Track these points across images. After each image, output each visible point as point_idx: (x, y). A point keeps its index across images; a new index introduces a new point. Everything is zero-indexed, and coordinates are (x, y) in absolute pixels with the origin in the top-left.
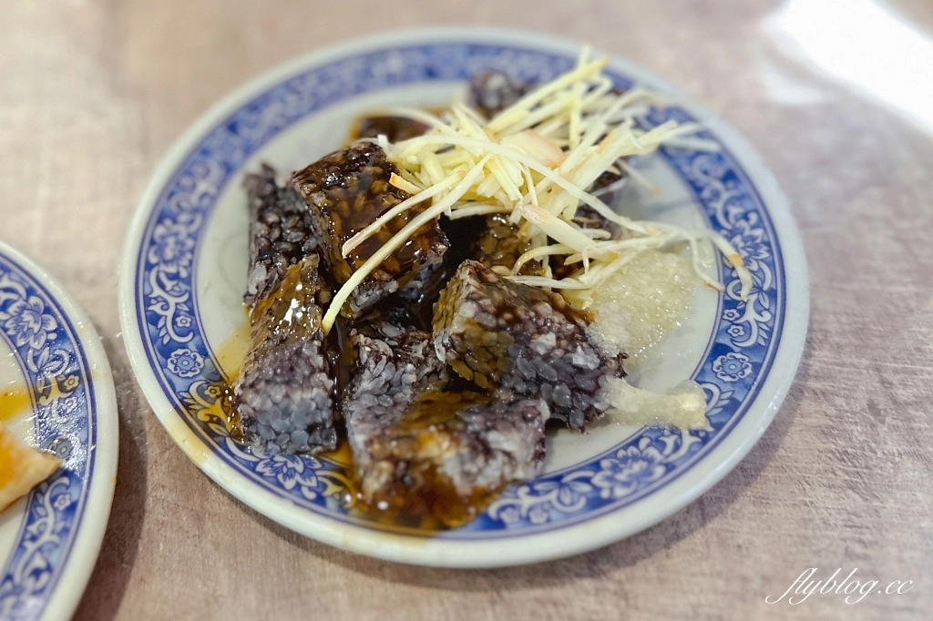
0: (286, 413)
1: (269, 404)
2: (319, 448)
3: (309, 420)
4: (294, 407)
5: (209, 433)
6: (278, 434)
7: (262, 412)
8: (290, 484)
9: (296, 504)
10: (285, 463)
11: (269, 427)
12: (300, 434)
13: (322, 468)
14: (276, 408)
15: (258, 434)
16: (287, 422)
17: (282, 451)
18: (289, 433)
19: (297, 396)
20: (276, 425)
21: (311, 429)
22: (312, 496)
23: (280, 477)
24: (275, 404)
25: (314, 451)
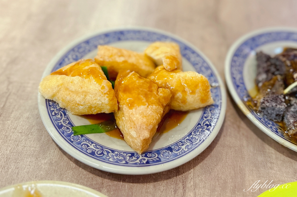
0: (274, 109)
1: (271, 106)
2: (276, 120)
3: (278, 113)
4: (276, 109)
5: (249, 107)
6: (268, 113)
7: (268, 107)
8: (269, 126)
9: (271, 131)
10: (267, 121)
11: (267, 111)
12: (274, 115)
13: (276, 125)
14: (272, 107)
15: (263, 112)
16: (272, 111)
17: (267, 118)
18: (271, 114)
19: (278, 106)
20: (269, 112)
21: (277, 115)
22: (275, 130)
23: (267, 124)
24: (272, 106)
25: (274, 121)
